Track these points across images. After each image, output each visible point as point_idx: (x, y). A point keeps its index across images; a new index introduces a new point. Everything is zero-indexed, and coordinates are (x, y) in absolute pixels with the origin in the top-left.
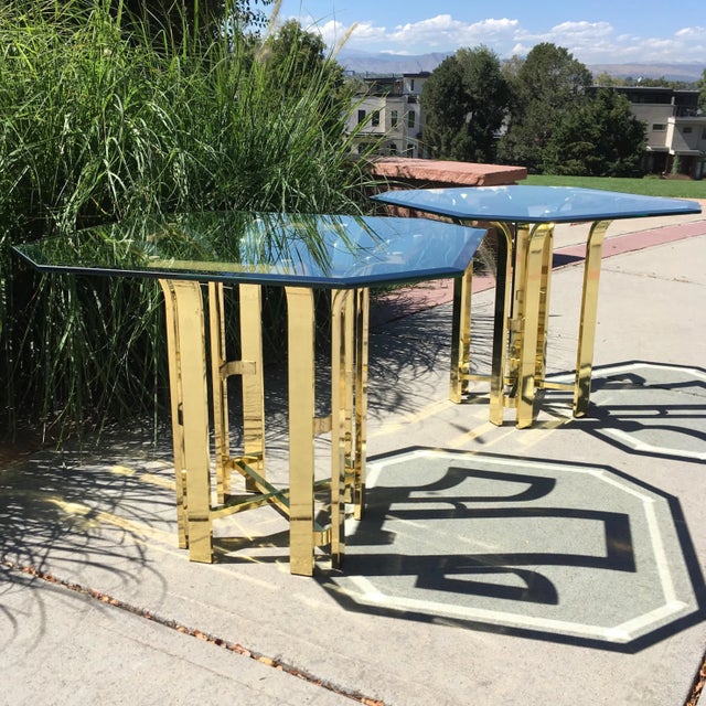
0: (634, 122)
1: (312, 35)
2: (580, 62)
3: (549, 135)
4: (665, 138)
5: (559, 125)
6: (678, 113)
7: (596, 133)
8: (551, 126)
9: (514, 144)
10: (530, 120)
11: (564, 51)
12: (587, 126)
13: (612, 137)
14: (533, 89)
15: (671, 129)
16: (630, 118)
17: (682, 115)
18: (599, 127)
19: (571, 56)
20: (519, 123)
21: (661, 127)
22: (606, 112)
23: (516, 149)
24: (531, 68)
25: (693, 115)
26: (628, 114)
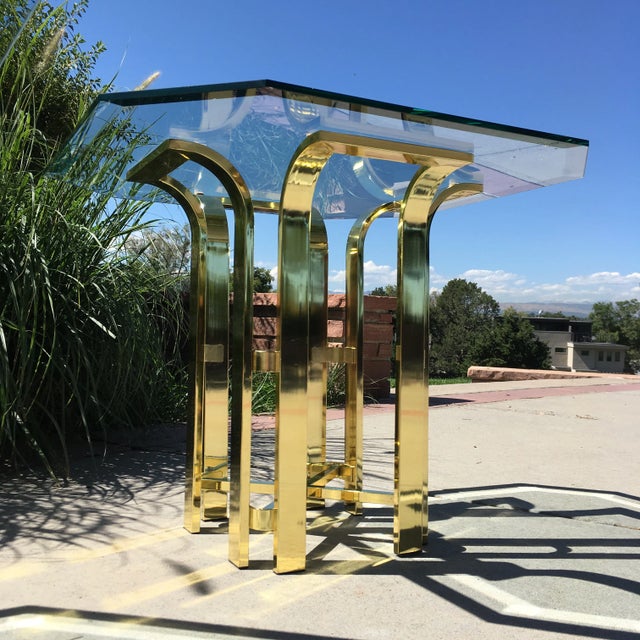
0: (538, 343)
1: (262, 270)
2: (488, 294)
3: (465, 352)
4: (566, 358)
5: (473, 343)
6: (575, 339)
7: (506, 352)
8: (466, 345)
9: (436, 359)
10: (448, 340)
11: (474, 286)
12: (498, 345)
13: (520, 355)
14: (449, 315)
15: (570, 352)
16: (534, 340)
17: (579, 341)
18: (508, 346)
19: (480, 289)
20: (439, 343)
21: (562, 350)
22: (513, 334)
23: (438, 364)
24: (447, 298)
25: (589, 340)
26: (532, 336)
